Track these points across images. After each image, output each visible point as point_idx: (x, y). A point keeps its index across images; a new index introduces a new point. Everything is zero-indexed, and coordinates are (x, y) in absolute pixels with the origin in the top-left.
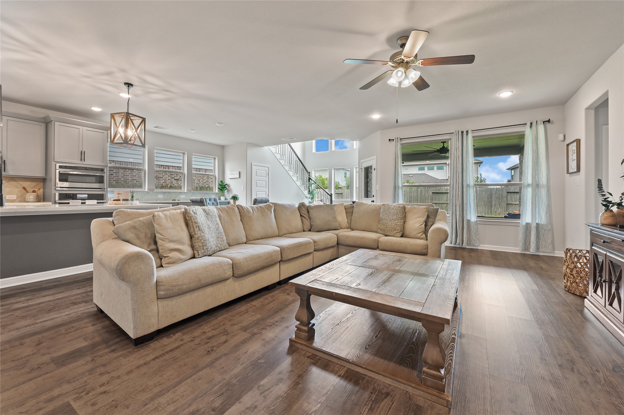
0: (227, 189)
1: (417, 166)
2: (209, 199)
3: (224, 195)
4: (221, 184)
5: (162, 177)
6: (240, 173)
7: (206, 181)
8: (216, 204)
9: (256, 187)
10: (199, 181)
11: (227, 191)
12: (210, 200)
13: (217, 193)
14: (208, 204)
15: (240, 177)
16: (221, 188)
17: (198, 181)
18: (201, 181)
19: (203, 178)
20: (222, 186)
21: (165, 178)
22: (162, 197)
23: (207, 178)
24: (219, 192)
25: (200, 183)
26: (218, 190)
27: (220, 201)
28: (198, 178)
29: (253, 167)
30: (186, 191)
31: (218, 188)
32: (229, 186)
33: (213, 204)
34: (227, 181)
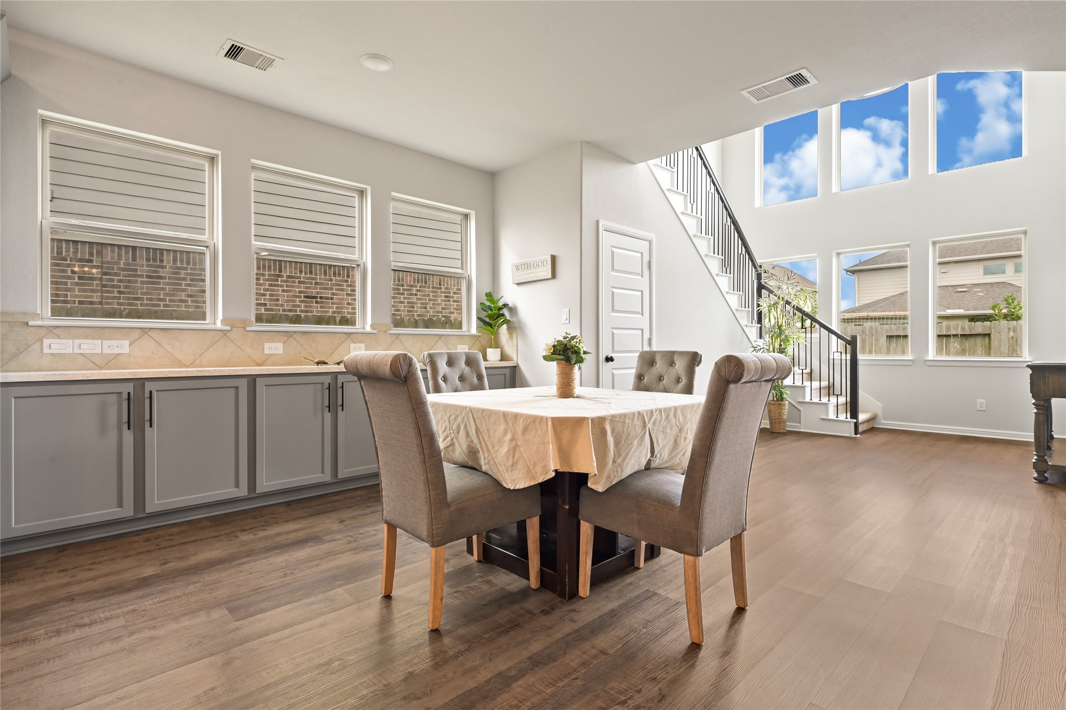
0: (507, 322)
1: (981, 263)
2: (445, 359)
3: (497, 345)
4: (488, 303)
5: (332, 299)
6: (554, 258)
7: (443, 308)
8: (475, 380)
9: (613, 310)
10: (426, 308)
11: (509, 328)
12: (451, 363)
13: (474, 336)
14: (445, 379)
15: (554, 276)
16: (487, 320)
17: (422, 308)
18: (431, 308)
19: (434, 300)
20: (491, 310)
21: (339, 299)
22: (281, 351)
23: (444, 301)
24: (480, 332)
25: (428, 312)
26: (478, 327)
27: (488, 364)
28: (421, 299)
29: (603, 235)
30: (368, 329)
31: (479, 318)
32: (513, 310)
33: (462, 378)
34: (510, 294)
